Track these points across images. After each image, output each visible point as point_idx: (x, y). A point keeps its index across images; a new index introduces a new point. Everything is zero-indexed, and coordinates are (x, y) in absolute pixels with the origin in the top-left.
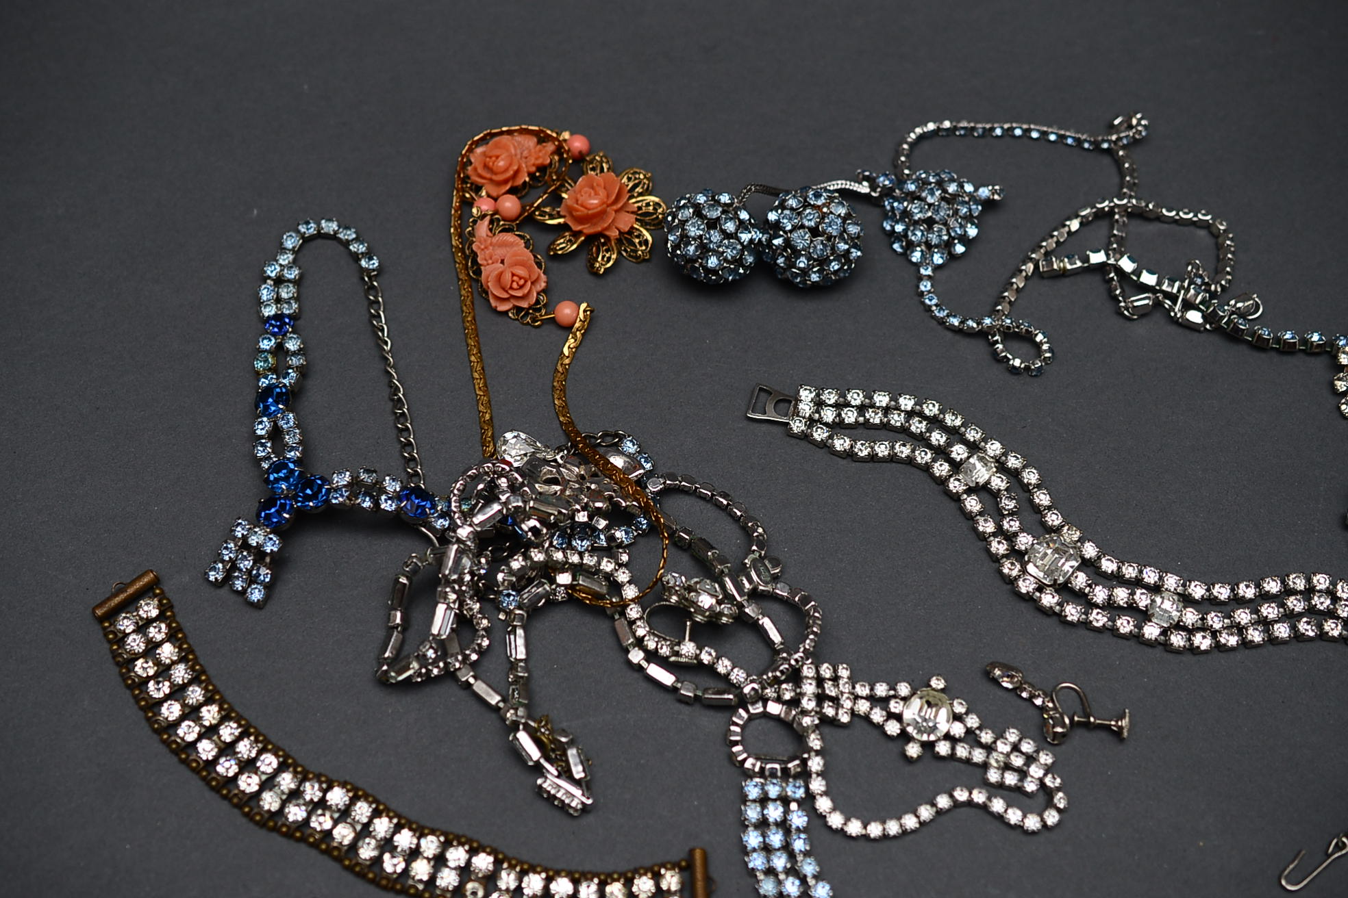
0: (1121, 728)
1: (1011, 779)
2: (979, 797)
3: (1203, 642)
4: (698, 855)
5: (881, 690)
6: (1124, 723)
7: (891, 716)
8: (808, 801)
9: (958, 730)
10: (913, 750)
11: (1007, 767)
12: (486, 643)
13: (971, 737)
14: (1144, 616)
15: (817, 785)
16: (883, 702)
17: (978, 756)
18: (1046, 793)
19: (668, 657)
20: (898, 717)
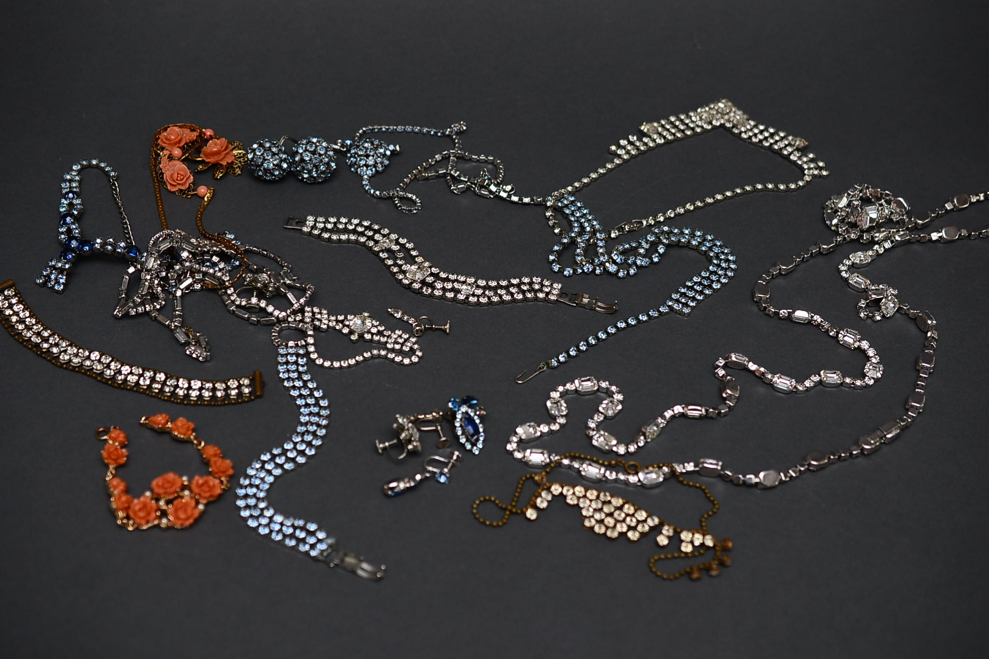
0: (446, 329)
1: (397, 347)
2: (383, 353)
3: (483, 300)
4: (257, 373)
5: (341, 318)
6: (448, 326)
7: (344, 326)
8: (307, 354)
9: (374, 330)
10: (354, 337)
11: (396, 342)
12: (163, 303)
13: (380, 333)
14: (457, 291)
15: (312, 349)
16: (342, 322)
17: (383, 340)
18: (412, 351)
19: (245, 305)
20: (348, 326)
